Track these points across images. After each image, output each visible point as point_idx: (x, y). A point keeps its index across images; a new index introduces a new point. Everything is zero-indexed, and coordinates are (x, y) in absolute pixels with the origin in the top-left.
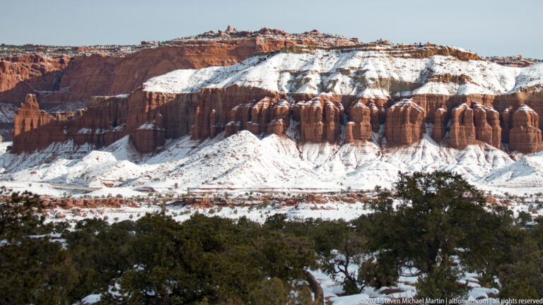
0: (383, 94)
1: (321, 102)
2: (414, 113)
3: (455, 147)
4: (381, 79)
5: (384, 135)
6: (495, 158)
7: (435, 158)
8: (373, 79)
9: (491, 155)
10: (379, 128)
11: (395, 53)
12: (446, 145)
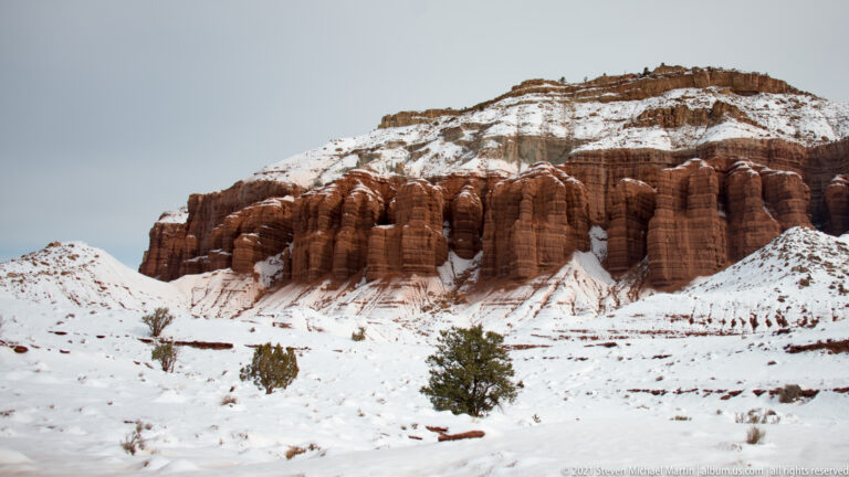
0: (511, 168)
1: (340, 187)
4: (520, 138)
5: (484, 262)
12: (633, 281)
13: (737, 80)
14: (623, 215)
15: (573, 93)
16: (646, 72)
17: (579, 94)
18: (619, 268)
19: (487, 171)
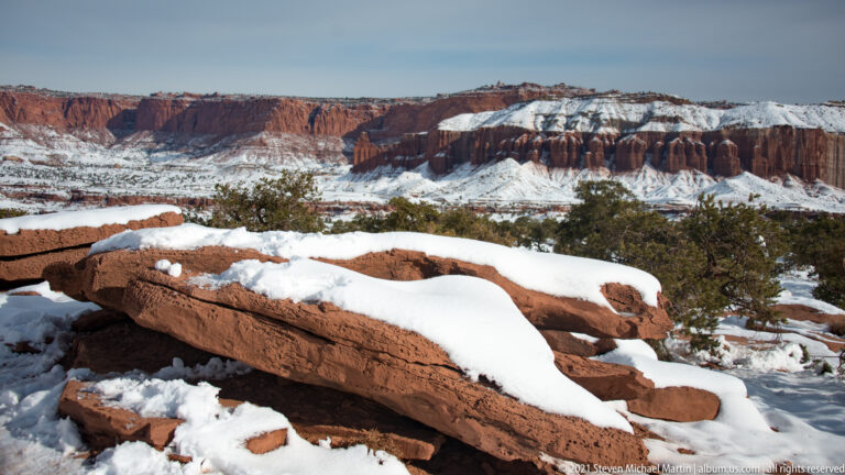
0: (613, 131)
2: (638, 145)
3: (670, 172)
4: (612, 119)
5: (614, 162)
6: (702, 180)
7: (654, 180)
8: (606, 120)
9: (698, 178)
10: (610, 157)
11: (624, 100)
19: (607, 132)
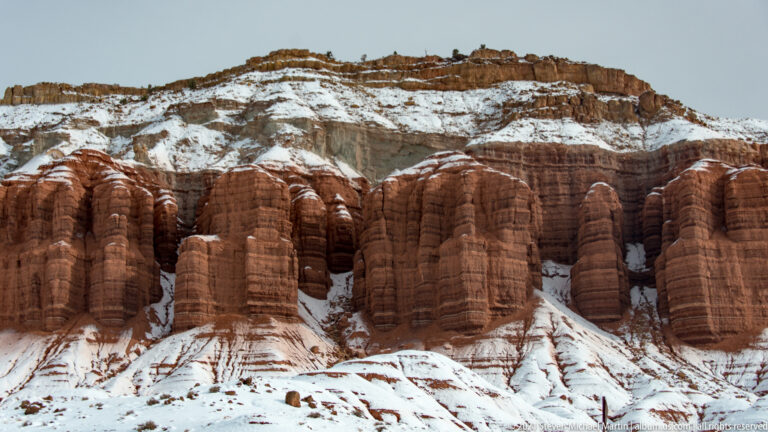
1: (77, 172)
5: (355, 304)
8: (298, 122)
10: (328, 284)
11: (374, 76)
12: (649, 335)
13: (593, 76)
14: (610, 235)
15: (356, 74)
16: (457, 56)
17: (365, 76)
18: (603, 317)
19: (309, 167)
